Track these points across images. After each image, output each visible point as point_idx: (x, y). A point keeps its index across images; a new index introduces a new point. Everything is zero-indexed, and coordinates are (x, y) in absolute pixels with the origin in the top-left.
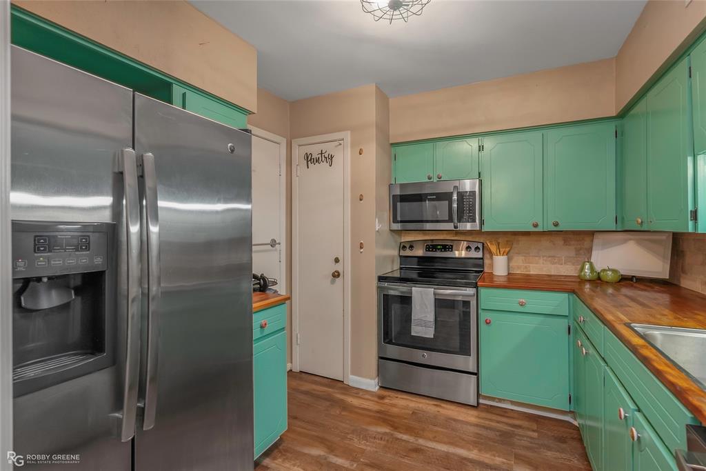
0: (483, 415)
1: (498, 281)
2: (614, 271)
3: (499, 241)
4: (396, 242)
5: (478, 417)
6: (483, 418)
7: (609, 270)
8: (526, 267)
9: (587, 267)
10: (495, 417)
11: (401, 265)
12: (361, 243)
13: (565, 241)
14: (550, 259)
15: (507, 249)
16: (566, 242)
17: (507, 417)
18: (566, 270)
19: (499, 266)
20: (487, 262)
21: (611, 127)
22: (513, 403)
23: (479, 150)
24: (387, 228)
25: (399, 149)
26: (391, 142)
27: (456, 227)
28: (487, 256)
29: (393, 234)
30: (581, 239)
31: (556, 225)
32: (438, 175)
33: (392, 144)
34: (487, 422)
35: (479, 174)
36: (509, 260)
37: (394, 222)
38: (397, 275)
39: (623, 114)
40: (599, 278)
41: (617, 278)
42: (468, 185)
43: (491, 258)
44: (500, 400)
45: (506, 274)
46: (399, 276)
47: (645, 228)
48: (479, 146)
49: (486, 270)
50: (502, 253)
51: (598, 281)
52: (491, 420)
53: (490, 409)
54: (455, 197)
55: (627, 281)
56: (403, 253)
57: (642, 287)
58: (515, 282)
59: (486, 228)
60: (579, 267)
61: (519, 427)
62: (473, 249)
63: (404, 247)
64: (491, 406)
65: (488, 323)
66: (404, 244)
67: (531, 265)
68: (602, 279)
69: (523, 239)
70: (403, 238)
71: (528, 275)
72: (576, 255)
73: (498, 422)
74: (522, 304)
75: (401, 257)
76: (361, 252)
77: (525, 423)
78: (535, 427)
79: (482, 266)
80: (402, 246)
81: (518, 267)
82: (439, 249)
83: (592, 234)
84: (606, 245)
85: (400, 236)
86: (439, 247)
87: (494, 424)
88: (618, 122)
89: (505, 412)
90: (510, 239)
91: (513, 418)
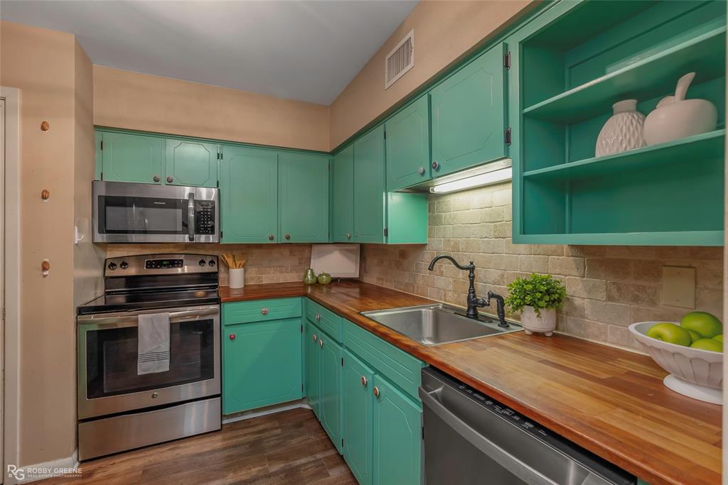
0: (229, 434)
1: (234, 295)
2: (327, 275)
3: (235, 254)
4: (100, 259)
5: (224, 440)
6: (230, 439)
7: (324, 274)
8: (259, 278)
9: (309, 273)
10: (241, 432)
11: (106, 289)
12: (45, 262)
13: (291, 252)
14: (278, 269)
15: (243, 262)
16: (292, 254)
17: (252, 426)
18: (291, 277)
19: (236, 278)
20: (222, 275)
21: (325, 161)
22: (254, 411)
23: (218, 158)
24: (89, 240)
25: (108, 136)
26: (95, 124)
27: (191, 239)
28: (222, 269)
29: (98, 248)
30: (302, 250)
31: (288, 238)
32: (168, 178)
33: (96, 127)
34: (234, 440)
35: (218, 183)
36: (245, 272)
37: (100, 232)
38: (101, 303)
39: (334, 152)
40: (317, 282)
41: (329, 281)
42: (205, 194)
43: (228, 272)
44: (242, 413)
45: (243, 286)
46: (103, 304)
47: (352, 241)
48: (218, 154)
49: (221, 284)
50: (238, 266)
51: (317, 284)
52: (236, 437)
53: (233, 427)
54: (191, 205)
55: (335, 282)
56: (109, 273)
57: (345, 285)
58: (253, 293)
59: (224, 241)
60: (303, 274)
61: (265, 430)
62: (207, 262)
63: (112, 265)
64: (234, 423)
65: (232, 338)
66: (112, 261)
67: (263, 275)
68: (319, 281)
69: (256, 251)
70: (108, 253)
71: (261, 285)
72: (300, 264)
73: (245, 435)
74: (265, 313)
75: (106, 278)
76: (45, 276)
77: (268, 425)
78: (277, 424)
79: (216, 280)
80: (108, 263)
81: (252, 279)
82: (165, 265)
83: (310, 245)
84: (321, 255)
85: (105, 251)
86: (165, 263)
87: (241, 439)
88: (331, 158)
89: (249, 422)
90: (245, 251)
91: (257, 425)
